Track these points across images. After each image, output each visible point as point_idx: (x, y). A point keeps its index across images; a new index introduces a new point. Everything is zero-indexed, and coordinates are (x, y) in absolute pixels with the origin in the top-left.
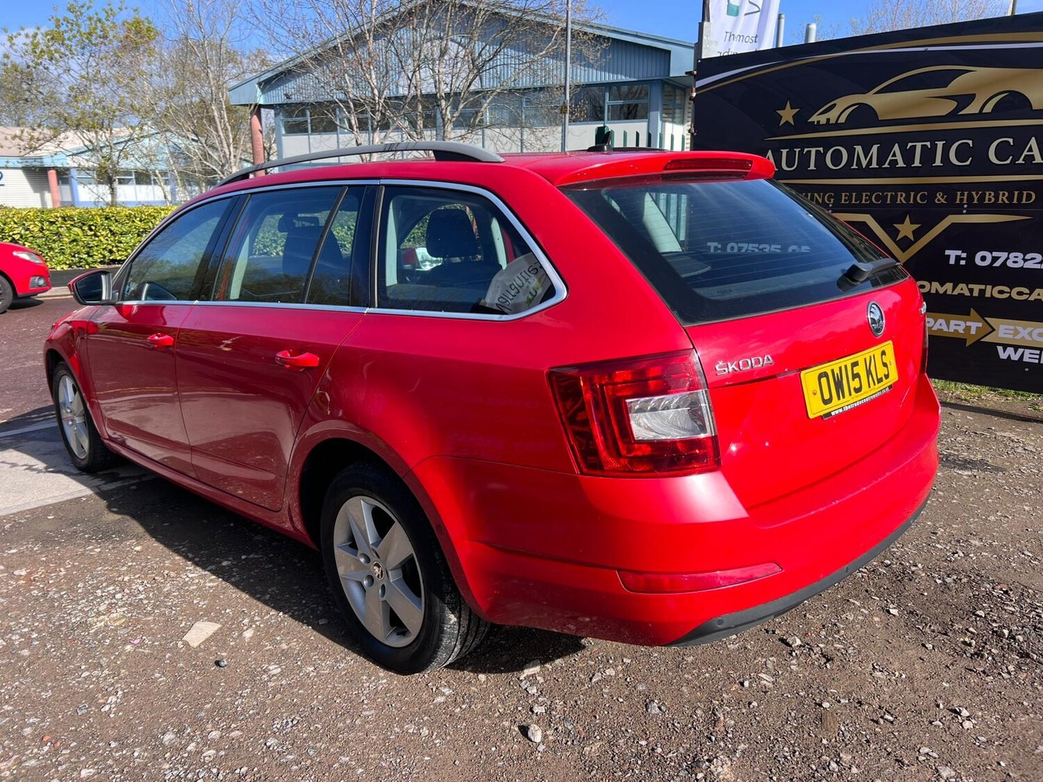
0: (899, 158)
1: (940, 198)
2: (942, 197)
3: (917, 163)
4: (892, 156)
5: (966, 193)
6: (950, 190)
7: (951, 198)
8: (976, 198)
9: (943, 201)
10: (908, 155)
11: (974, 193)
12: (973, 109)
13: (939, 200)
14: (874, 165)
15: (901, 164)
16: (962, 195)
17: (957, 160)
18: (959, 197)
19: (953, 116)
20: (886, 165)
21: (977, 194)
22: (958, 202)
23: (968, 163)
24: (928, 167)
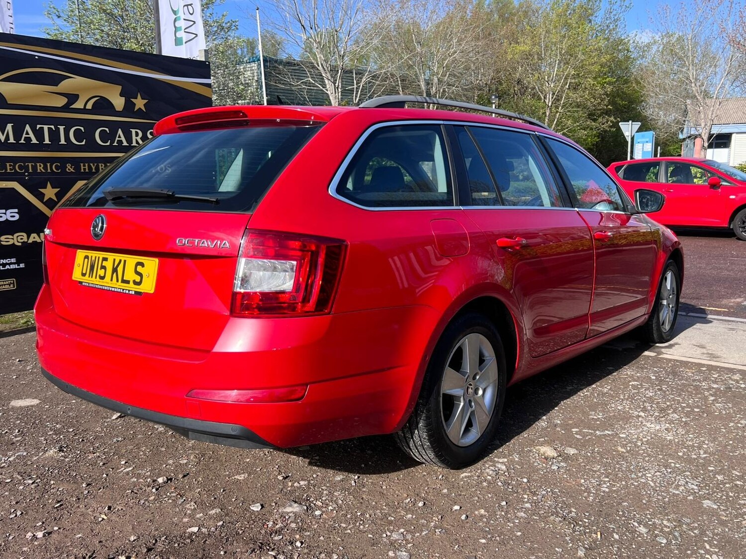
0: (31, 135)
1: (70, 168)
2: (71, 167)
3: (47, 141)
4: (26, 134)
5: (87, 164)
6: (75, 162)
7: (77, 168)
8: (94, 168)
9: (72, 170)
10: (39, 134)
11: (92, 164)
12: (79, 105)
13: (69, 170)
14: (12, 140)
15: (34, 141)
16: (84, 166)
17: (76, 140)
18: (82, 168)
19: (66, 108)
20: (22, 141)
21: (94, 165)
22: (82, 171)
23: (83, 143)
24: (55, 144)
